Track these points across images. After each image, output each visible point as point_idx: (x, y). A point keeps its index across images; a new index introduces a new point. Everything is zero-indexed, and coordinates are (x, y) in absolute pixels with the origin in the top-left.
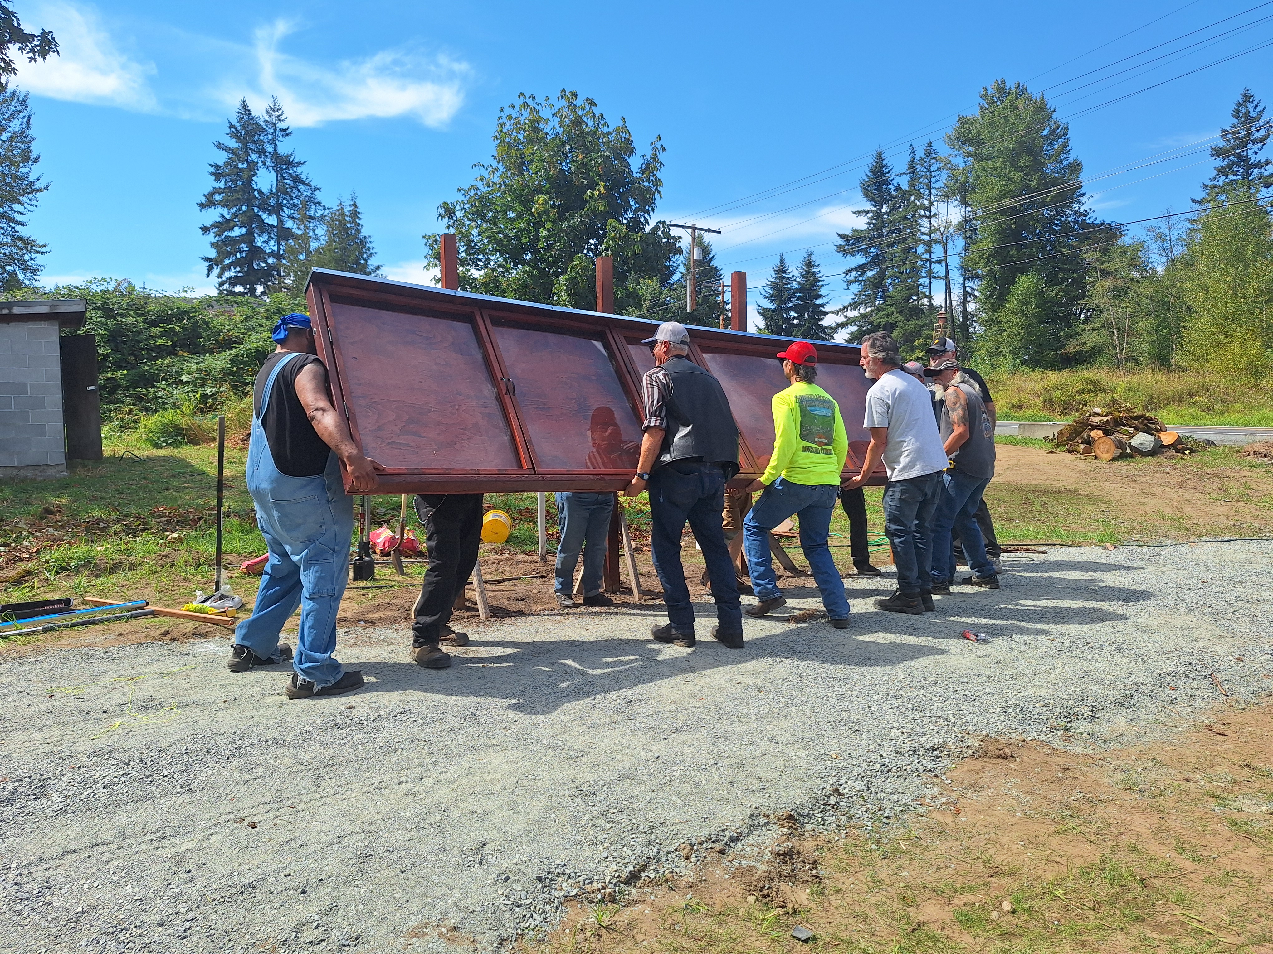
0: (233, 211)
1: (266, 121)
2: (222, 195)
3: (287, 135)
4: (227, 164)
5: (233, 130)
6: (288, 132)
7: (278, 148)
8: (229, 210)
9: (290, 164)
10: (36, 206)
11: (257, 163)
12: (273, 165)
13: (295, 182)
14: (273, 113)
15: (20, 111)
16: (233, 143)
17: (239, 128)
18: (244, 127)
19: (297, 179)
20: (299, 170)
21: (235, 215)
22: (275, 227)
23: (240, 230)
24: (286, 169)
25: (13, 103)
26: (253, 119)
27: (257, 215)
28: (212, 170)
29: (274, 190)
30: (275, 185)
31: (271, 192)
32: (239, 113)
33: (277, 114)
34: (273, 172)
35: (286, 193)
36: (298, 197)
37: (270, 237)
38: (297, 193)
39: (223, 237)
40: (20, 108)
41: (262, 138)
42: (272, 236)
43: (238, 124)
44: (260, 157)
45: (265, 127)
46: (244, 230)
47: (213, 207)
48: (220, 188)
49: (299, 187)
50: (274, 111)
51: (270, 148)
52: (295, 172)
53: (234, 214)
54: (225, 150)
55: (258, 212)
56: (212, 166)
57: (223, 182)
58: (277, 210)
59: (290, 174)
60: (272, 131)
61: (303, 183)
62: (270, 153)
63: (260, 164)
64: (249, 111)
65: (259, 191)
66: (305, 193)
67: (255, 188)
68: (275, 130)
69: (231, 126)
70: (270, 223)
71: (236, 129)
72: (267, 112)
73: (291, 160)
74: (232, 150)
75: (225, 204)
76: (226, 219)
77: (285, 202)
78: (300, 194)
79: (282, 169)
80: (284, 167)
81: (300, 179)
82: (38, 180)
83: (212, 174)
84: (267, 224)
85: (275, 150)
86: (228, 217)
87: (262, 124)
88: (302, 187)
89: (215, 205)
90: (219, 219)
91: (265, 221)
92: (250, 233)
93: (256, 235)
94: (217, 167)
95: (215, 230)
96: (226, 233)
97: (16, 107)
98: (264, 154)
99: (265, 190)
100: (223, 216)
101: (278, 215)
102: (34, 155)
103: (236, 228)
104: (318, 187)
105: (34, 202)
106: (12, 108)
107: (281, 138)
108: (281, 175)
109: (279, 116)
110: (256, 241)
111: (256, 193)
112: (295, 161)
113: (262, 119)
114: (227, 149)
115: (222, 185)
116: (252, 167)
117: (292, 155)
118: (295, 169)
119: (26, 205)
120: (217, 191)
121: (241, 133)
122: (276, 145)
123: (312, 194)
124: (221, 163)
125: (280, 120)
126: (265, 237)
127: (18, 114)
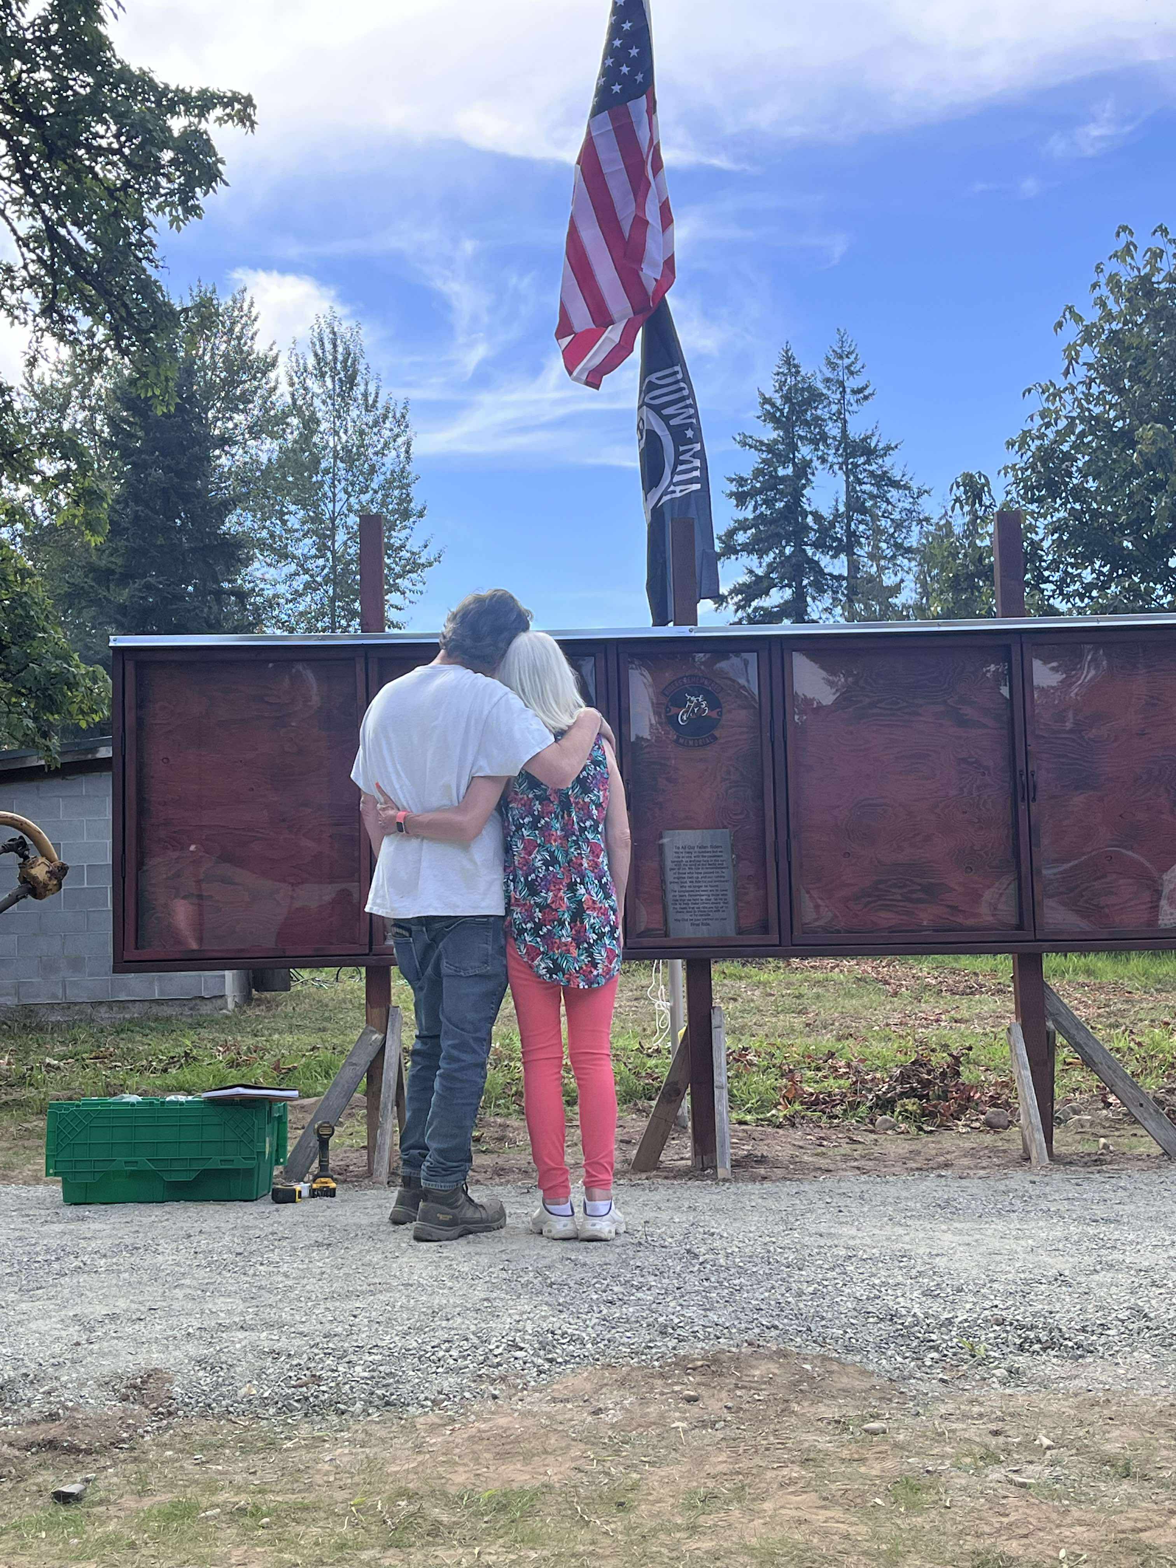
0: (769, 558)
1: (828, 380)
2: (749, 532)
3: (866, 398)
4: (758, 473)
5: (767, 407)
6: (866, 393)
7: (849, 427)
8: (760, 557)
9: (870, 453)
10: (421, 593)
11: (811, 461)
12: (840, 460)
13: (878, 485)
14: (840, 362)
15: (398, 436)
16: (770, 434)
17: (779, 402)
18: (787, 399)
19: (884, 480)
20: (888, 461)
21: (771, 568)
22: (844, 578)
23: (781, 594)
24: (864, 464)
25: (388, 425)
26: (803, 380)
27: (810, 561)
28: (733, 487)
29: (842, 509)
30: (843, 498)
31: (837, 515)
32: (778, 374)
33: (847, 361)
34: (840, 473)
35: (863, 511)
36: (886, 515)
37: (834, 599)
38: (884, 505)
39: (750, 610)
40: (396, 430)
41: (819, 412)
42: (840, 596)
43: (777, 395)
44: (816, 450)
45: (825, 391)
46: (788, 593)
47: (733, 557)
48: (746, 520)
49: (889, 495)
50: (841, 357)
51: (833, 430)
52: (881, 467)
53: (769, 565)
54: (756, 448)
55: (814, 554)
56: (731, 480)
57: (750, 508)
58: (848, 546)
59: (872, 474)
60: (839, 396)
61: (896, 484)
62: (834, 438)
63: (816, 463)
64: (796, 366)
65: (817, 517)
66: (900, 505)
67: (808, 509)
68: (844, 391)
69: (767, 401)
70: (836, 573)
71: (773, 405)
72: (830, 363)
73: (873, 445)
74: (767, 445)
75: (755, 547)
76: (756, 576)
77: (862, 527)
78: (890, 507)
79: (856, 466)
80: (861, 460)
81: (889, 479)
82: (426, 547)
83: (731, 495)
84: (830, 575)
85: (844, 431)
86: (760, 572)
87: (820, 386)
88: (893, 494)
89: (736, 552)
90: (746, 579)
91: (826, 571)
92: (800, 597)
93: (809, 599)
94: (741, 481)
95: (736, 599)
96: (754, 604)
97: (391, 430)
98: (825, 441)
99: (827, 513)
100: (751, 572)
101: (850, 553)
102: (415, 506)
103: (774, 591)
104: (926, 488)
105: (420, 587)
106: (386, 433)
107: (855, 407)
108: (856, 477)
109: (851, 365)
110: (809, 609)
111: (810, 519)
112: (881, 446)
113: (819, 377)
114: (759, 446)
115: (748, 513)
116: (803, 470)
117: (873, 435)
118: (880, 461)
119: (408, 594)
120: (743, 526)
121: (781, 411)
122: (845, 421)
123: (913, 504)
124: (747, 474)
125: (852, 373)
126: (827, 600)
127: (395, 441)
